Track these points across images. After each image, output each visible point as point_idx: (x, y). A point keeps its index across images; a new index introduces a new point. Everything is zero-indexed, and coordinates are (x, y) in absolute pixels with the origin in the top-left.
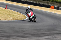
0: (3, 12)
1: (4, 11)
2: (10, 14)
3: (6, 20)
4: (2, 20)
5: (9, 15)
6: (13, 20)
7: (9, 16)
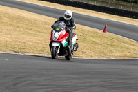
0: (98, 40)
1: (100, 36)
2: (114, 43)
3: (105, 59)
4: (96, 58)
5: (111, 46)
6: (120, 59)
7: (112, 49)
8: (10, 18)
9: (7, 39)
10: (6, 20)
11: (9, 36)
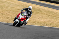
8: (46, 12)
9: (45, 21)
10: (44, 12)
11: (45, 19)
